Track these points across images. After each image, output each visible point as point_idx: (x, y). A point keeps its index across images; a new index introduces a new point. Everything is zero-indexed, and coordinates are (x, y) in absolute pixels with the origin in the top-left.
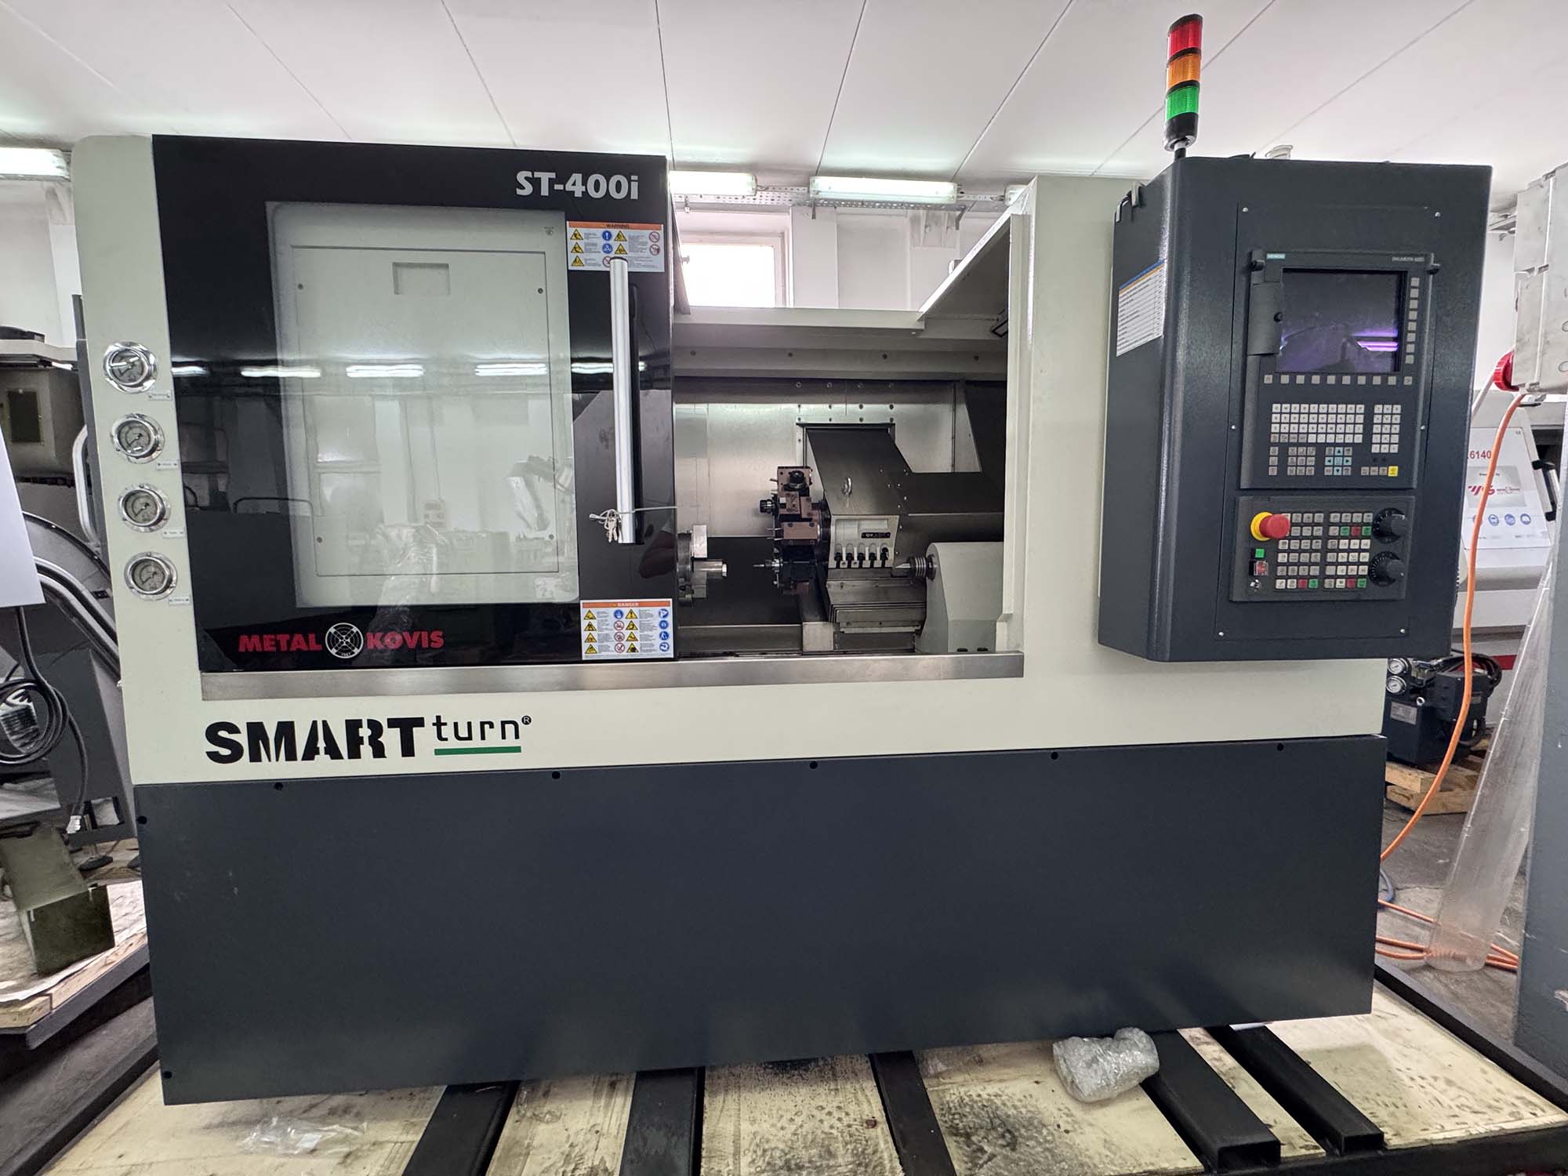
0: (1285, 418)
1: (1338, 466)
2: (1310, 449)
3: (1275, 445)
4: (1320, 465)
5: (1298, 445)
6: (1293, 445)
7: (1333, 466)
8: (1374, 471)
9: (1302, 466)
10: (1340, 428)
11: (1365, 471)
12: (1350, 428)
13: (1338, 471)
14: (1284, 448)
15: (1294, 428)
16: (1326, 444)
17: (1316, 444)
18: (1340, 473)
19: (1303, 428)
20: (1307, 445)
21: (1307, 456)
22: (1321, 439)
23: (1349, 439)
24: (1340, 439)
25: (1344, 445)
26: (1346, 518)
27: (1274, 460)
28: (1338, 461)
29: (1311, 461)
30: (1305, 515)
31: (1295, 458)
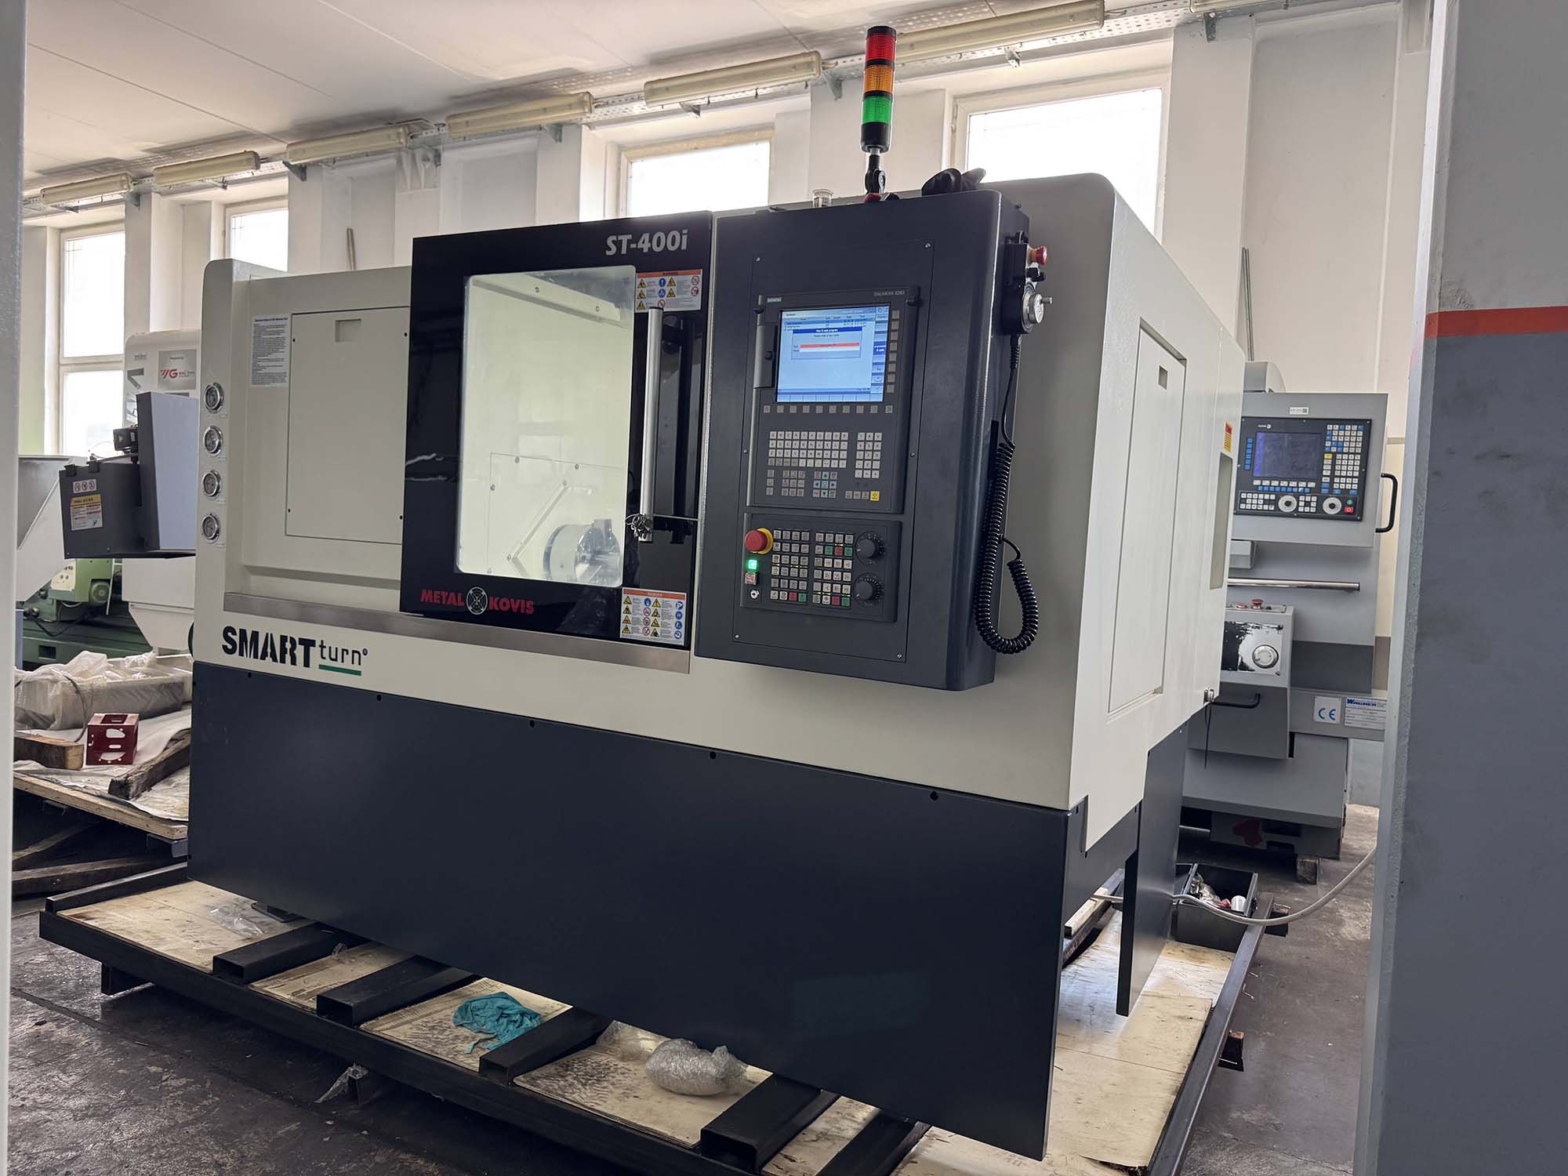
0: (780, 444)
1: (825, 489)
2: (801, 472)
3: (771, 468)
4: (809, 488)
5: (791, 468)
6: (787, 468)
7: (821, 489)
8: (857, 495)
9: (794, 488)
10: (827, 454)
11: (848, 494)
12: (835, 454)
13: (824, 493)
14: (779, 470)
15: (788, 454)
16: (814, 469)
17: (806, 468)
18: (826, 496)
19: (795, 454)
20: (798, 468)
21: (798, 479)
22: (810, 463)
23: (834, 464)
24: (826, 464)
25: (830, 469)
26: (829, 538)
27: (770, 482)
28: (825, 484)
29: (801, 484)
30: (794, 533)
31: (788, 480)
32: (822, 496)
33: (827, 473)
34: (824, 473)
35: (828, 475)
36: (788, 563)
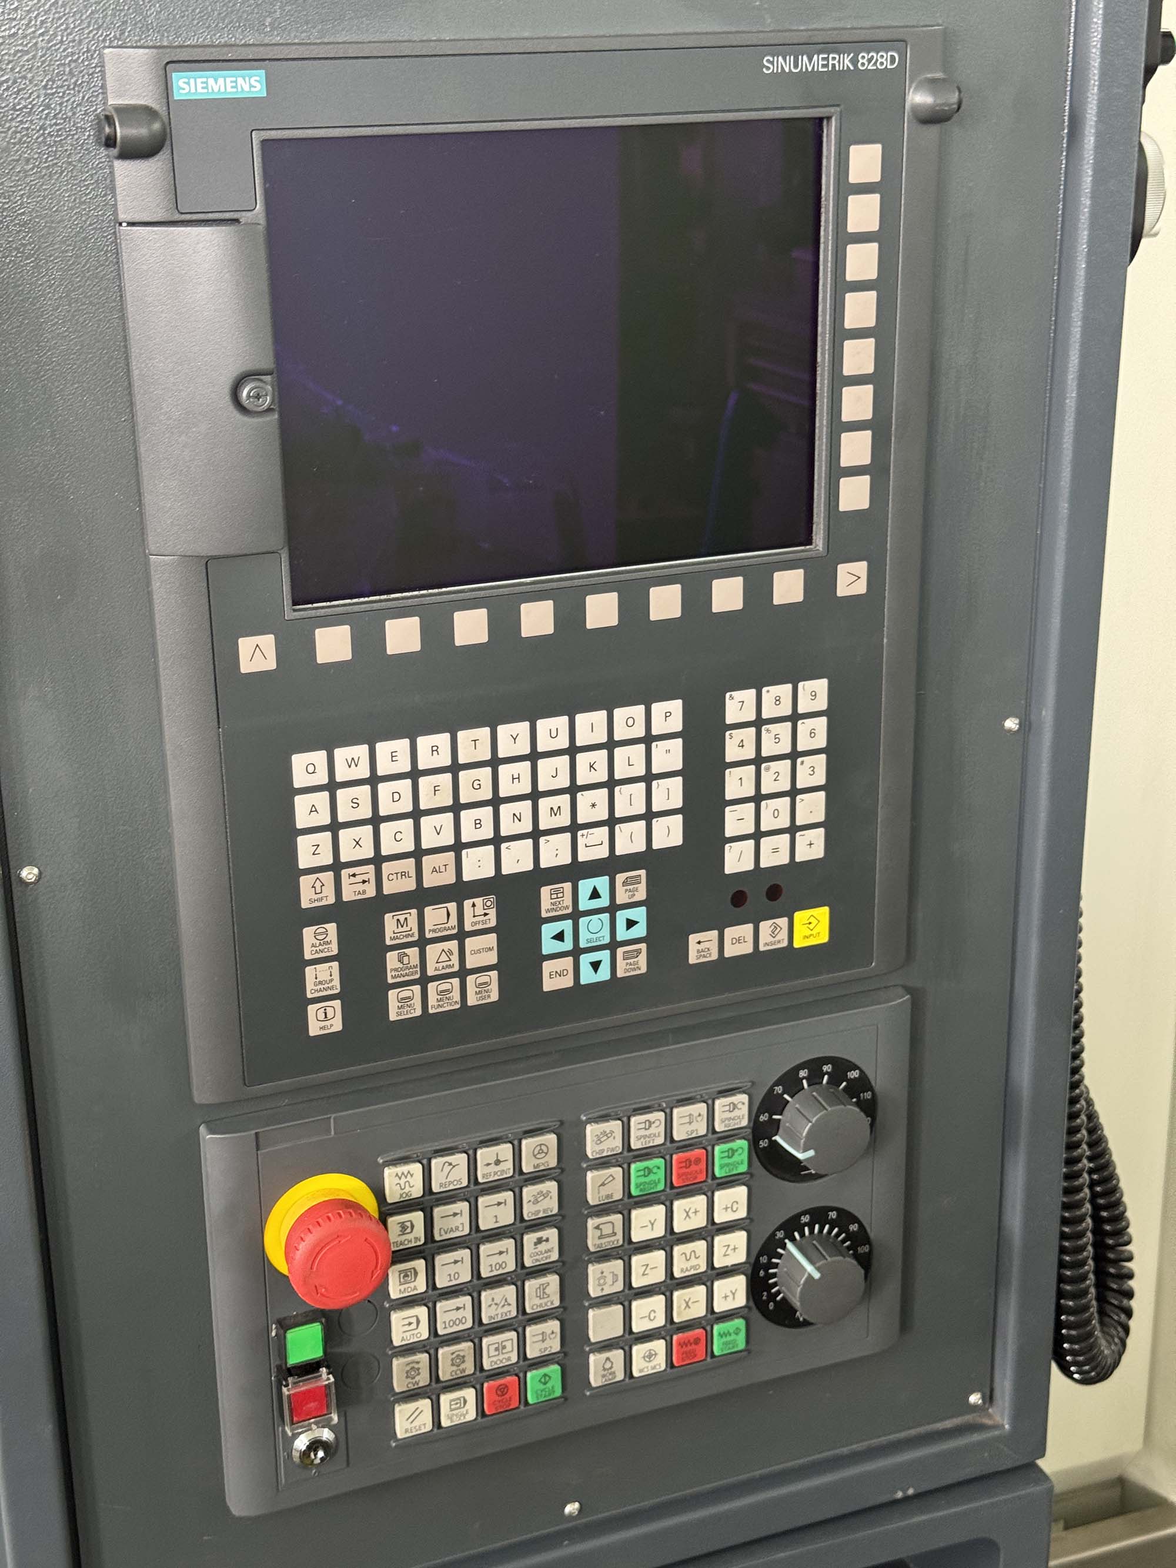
32: (588, 976)
33: (602, 883)
34: (586, 886)
35: (605, 892)
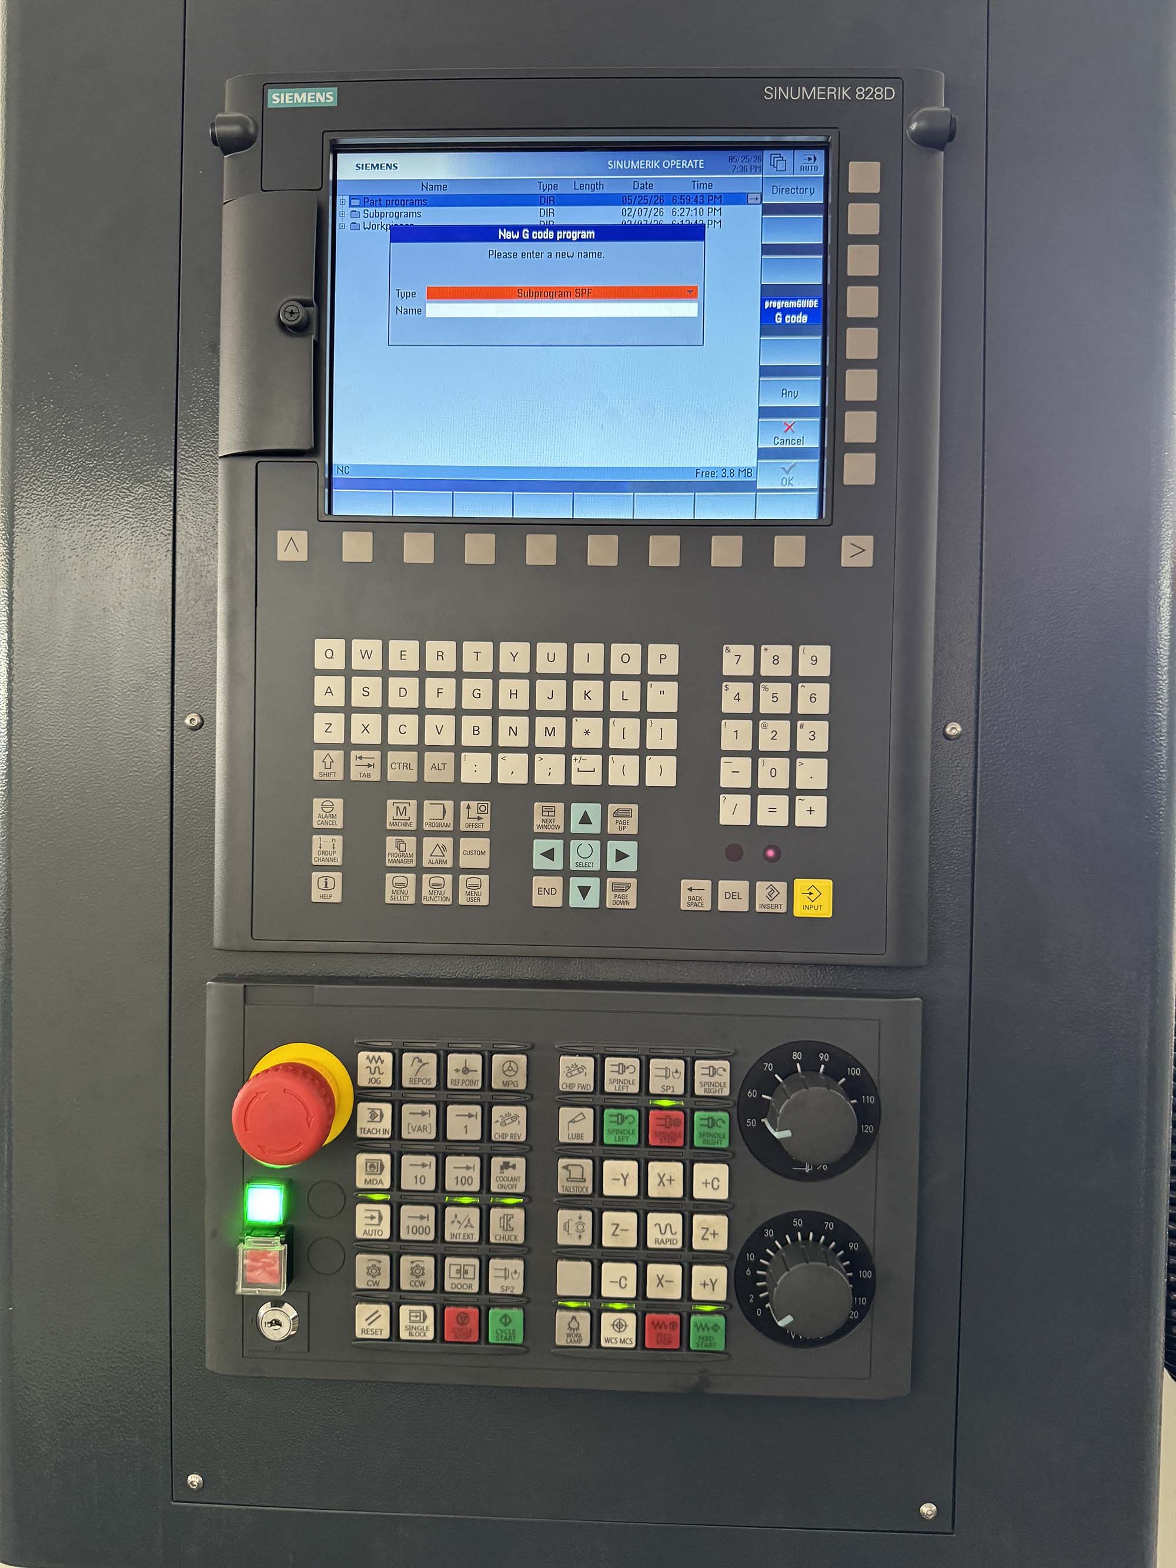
0: (365, 691)
1: (585, 872)
2: (471, 807)
3: (329, 789)
4: (511, 869)
5: (421, 790)
6: (402, 790)
7: (566, 873)
8: (735, 895)
9: (439, 871)
10: (588, 731)
11: (693, 893)
13: (584, 891)
14: (365, 801)
15: (405, 730)
16: (533, 792)
17: (492, 791)
18: (592, 901)
19: (439, 731)
20: (458, 791)
21: (457, 834)
22: (513, 771)
23: (623, 772)
24: (586, 771)
25: (605, 794)
26: (622, 1075)
27: (327, 849)
28: (584, 854)
29: (477, 853)
30: (455, 1061)
31: (411, 841)
36: (430, 1185)
